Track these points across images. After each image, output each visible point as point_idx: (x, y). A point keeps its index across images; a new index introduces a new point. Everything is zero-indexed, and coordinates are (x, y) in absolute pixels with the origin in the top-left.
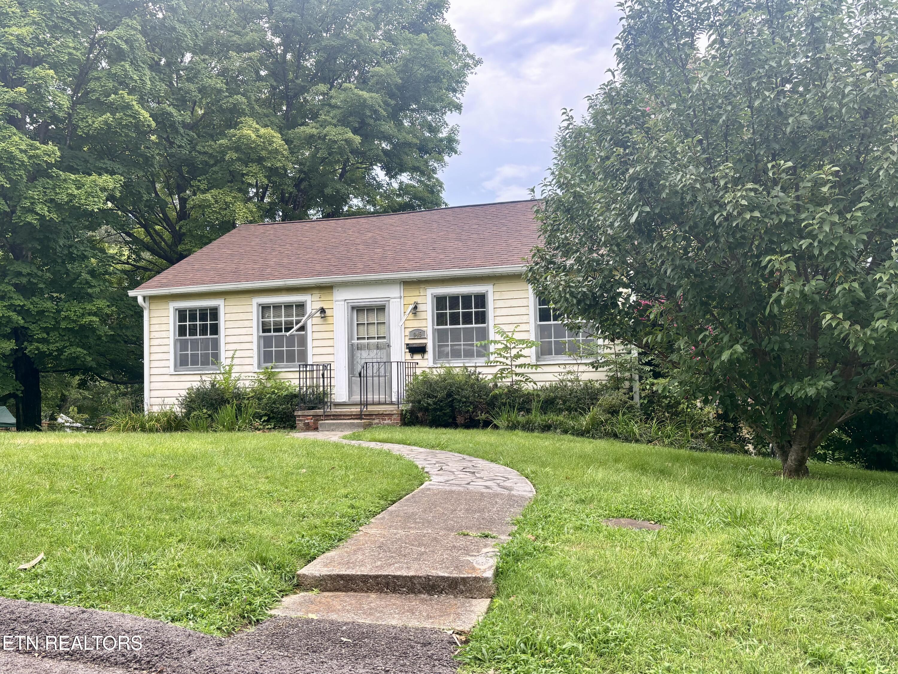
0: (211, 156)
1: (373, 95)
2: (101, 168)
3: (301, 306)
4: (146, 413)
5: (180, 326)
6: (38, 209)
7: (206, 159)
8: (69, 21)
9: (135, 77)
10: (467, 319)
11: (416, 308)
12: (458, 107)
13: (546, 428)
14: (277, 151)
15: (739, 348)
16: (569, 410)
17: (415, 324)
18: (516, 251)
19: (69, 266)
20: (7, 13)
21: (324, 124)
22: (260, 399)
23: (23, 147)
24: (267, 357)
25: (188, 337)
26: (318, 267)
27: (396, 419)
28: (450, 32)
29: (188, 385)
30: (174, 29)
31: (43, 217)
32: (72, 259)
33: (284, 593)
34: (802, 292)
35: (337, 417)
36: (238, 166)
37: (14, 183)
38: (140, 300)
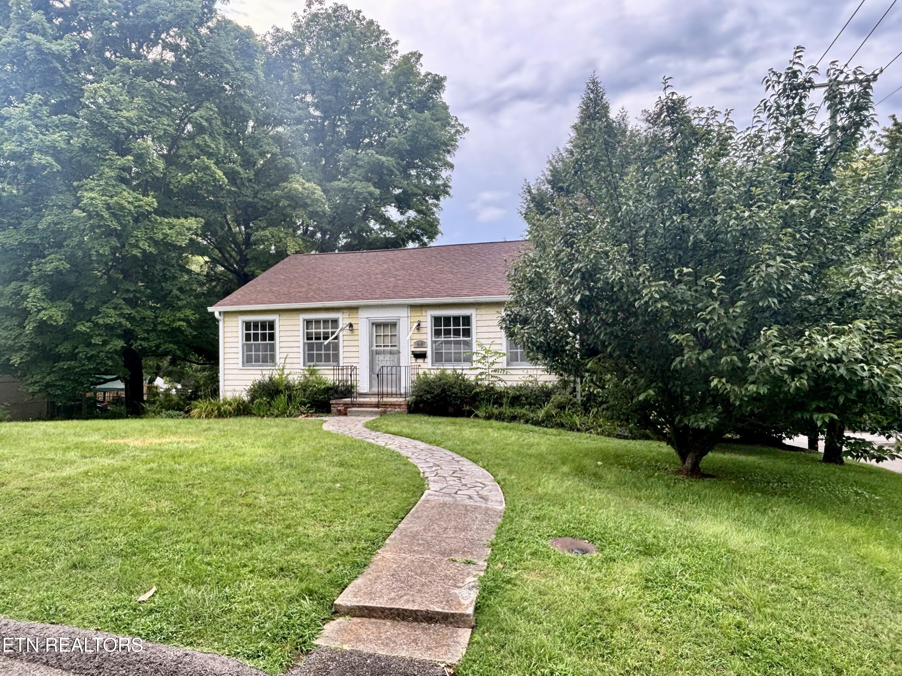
0: (267, 202)
1: (389, 158)
2: (187, 213)
3: (335, 322)
4: (221, 398)
5: (246, 334)
6: (141, 245)
7: (265, 204)
8: (164, 105)
9: (213, 146)
10: (457, 333)
11: (419, 325)
12: (452, 166)
13: (513, 418)
14: (317, 200)
15: (651, 392)
16: (530, 404)
17: (418, 337)
18: (493, 284)
19: (163, 284)
20: (119, 100)
21: (352, 180)
22: (305, 390)
23: (130, 200)
24: (310, 358)
25: (252, 342)
26: (347, 292)
27: (404, 409)
28: (445, 108)
29: (253, 377)
30: (241, 108)
31: (144, 251)
32: (165, 278)
33: (325, 621)
34: (697, 359)
35: (361, 405)
36: (289, 210)
37: (124, 226)
38: (217, 315)
